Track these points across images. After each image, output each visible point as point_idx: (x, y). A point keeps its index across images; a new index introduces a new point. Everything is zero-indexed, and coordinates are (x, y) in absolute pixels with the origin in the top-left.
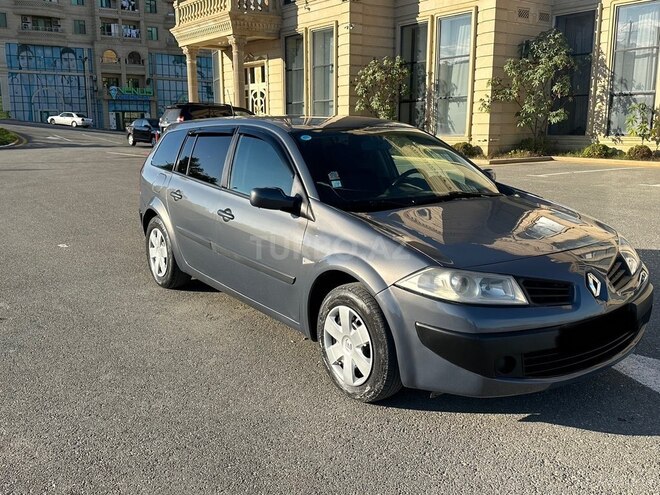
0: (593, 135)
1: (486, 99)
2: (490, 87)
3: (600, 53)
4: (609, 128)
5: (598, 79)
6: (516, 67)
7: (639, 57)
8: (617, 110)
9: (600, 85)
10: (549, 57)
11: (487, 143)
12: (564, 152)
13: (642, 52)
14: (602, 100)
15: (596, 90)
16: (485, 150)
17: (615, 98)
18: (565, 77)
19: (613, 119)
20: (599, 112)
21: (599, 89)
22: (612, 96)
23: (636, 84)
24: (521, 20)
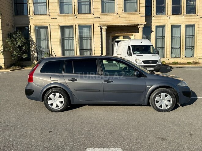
0: (33, 61)
1: (2, 51)
2: (2, 47)
3: (32, 38)
4: (38, 59)
5: (32, 46)
6: (11, 41)
7: (42, 40)
8: (39, 54)
9: (33, 47)
10: (19, 39)
11: (4, 64)
12: (27, 66)
13: (43, 39)
14: (34, 52)
15: (32, 49)
16: (3, 67)
17: (38, 51)
18: (26, 45)
19: (38, 57)
20: (34, 55)
21: (33, 48)
22: (37, 50)
23: (42, 47)
24: (7, 27)
